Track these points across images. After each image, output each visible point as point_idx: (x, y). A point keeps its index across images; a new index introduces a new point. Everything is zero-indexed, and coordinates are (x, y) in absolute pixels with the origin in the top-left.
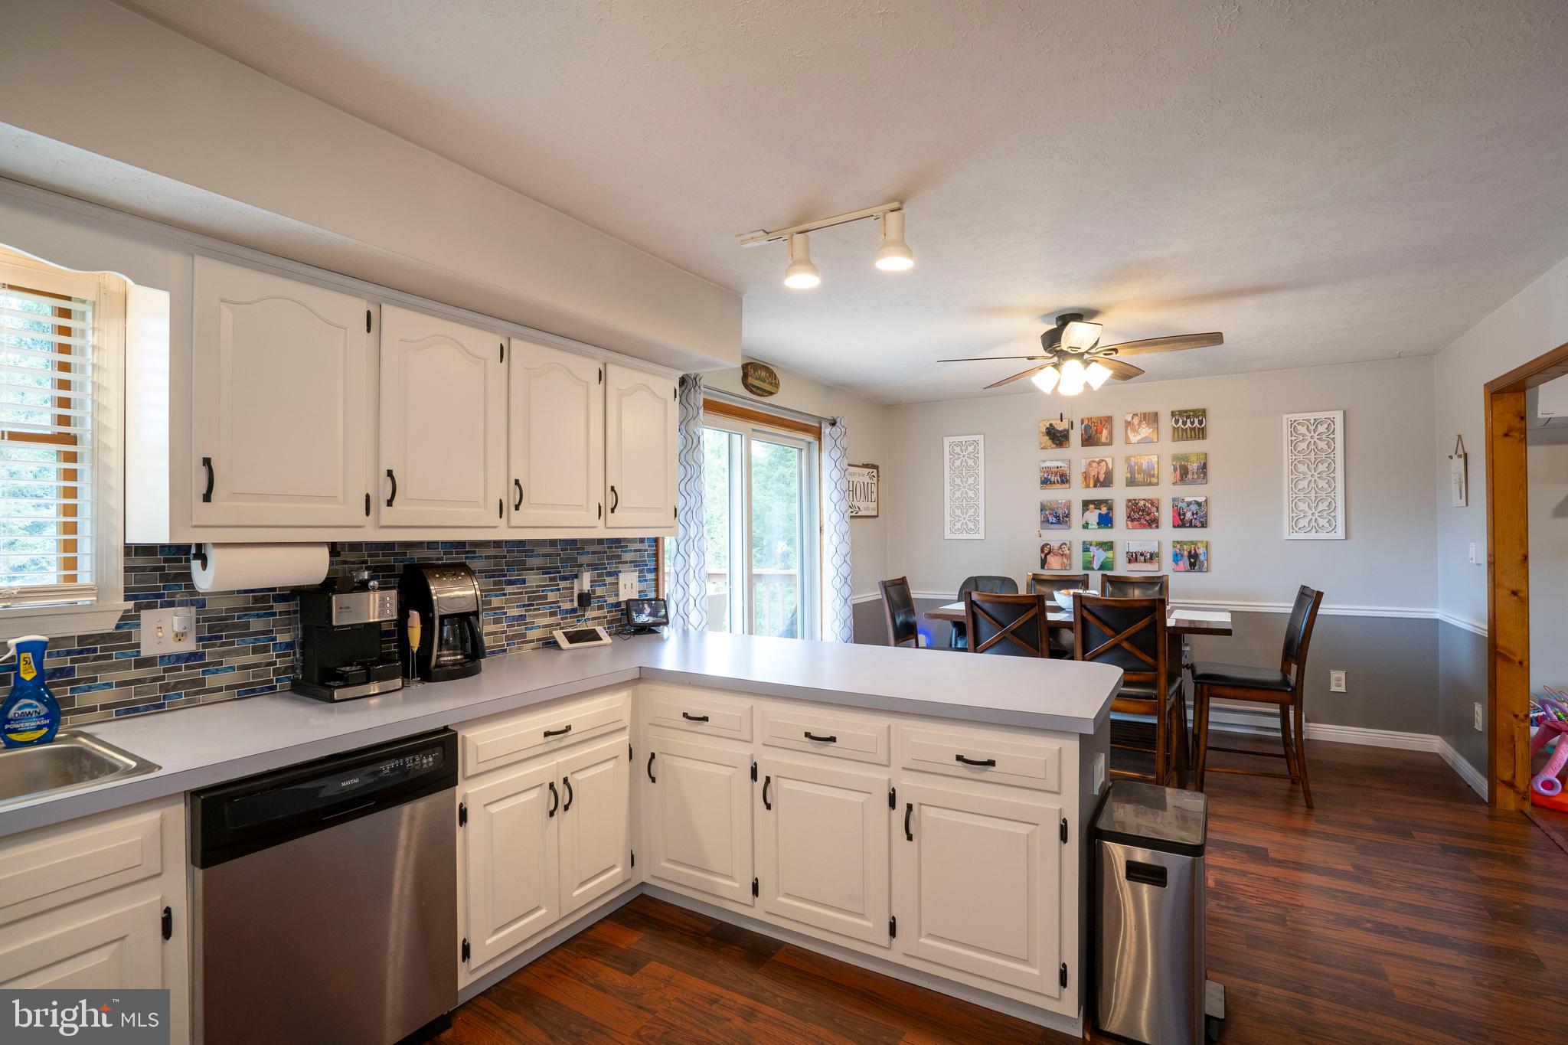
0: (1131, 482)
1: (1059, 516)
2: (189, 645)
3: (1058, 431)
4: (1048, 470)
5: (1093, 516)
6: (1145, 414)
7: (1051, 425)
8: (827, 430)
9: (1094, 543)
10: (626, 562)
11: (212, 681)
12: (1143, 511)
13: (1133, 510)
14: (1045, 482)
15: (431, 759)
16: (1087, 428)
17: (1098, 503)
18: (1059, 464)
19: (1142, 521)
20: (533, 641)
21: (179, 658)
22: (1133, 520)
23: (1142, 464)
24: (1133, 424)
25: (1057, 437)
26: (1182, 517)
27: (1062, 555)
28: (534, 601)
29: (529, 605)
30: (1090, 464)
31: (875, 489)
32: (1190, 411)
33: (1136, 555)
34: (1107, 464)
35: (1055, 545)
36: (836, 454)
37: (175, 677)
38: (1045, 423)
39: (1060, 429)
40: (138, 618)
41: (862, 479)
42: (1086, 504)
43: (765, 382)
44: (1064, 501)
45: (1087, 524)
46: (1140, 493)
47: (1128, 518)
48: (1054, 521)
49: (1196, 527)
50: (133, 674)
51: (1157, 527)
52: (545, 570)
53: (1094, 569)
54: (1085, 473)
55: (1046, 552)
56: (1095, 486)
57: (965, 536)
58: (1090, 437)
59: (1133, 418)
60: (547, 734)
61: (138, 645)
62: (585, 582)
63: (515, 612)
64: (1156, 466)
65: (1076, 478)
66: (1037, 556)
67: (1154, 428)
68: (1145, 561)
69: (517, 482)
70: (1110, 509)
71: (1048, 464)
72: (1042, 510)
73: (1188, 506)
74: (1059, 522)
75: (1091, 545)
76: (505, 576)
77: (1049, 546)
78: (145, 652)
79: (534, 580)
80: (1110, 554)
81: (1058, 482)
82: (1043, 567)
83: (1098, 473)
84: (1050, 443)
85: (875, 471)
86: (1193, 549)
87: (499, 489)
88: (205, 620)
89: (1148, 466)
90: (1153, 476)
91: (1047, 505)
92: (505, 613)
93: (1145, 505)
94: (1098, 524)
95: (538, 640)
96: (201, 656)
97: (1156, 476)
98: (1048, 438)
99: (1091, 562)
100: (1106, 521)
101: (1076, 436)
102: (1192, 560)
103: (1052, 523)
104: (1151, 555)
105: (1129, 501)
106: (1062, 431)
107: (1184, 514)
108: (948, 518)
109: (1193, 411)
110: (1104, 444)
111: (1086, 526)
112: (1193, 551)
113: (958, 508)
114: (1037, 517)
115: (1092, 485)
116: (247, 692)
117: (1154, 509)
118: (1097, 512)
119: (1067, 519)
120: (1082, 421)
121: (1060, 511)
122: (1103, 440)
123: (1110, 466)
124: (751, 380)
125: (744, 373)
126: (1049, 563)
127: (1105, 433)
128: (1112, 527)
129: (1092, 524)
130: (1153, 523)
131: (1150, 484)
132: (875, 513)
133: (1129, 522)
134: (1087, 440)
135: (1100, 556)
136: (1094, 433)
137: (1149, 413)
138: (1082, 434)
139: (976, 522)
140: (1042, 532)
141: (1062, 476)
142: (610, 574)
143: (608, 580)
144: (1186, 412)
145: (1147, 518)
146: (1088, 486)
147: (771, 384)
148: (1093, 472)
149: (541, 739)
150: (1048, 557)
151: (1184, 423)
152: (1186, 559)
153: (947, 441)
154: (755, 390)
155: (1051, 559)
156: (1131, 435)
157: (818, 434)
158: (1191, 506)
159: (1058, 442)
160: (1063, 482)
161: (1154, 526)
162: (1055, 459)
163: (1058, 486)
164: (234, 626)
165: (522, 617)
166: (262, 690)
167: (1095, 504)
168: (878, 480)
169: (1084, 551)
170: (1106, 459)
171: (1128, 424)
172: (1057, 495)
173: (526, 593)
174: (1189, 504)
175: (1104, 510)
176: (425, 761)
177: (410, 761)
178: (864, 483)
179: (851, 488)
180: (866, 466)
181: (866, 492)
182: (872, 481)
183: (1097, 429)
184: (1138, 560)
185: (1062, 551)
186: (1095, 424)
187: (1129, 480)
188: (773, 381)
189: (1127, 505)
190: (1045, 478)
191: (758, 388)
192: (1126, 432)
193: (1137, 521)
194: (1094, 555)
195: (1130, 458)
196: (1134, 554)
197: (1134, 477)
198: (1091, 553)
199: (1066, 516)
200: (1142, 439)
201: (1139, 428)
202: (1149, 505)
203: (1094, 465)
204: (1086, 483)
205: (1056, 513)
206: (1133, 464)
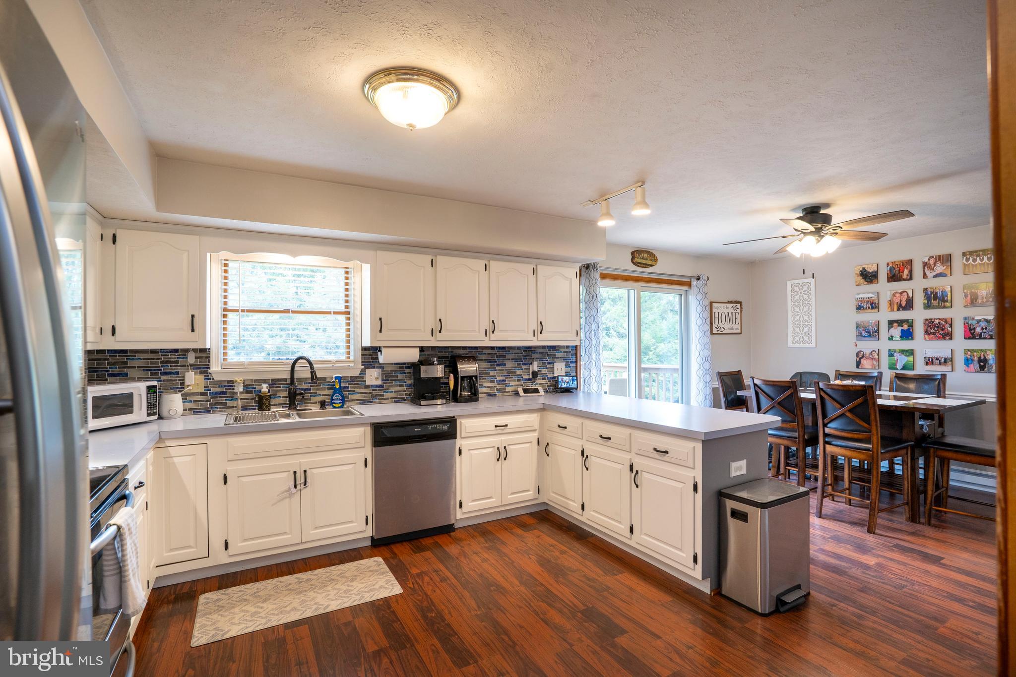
0: (928, 306)
1: (870, 332)
2: (379, 382)
3: (868, 272)
4: (862, 300)
5: (896, 331)
6: (939, 256)
7: (864, 268)
8: (694, 283)
9: (898, 351)
10: (559, 358)
11: (387, 395)
12: (938, 327)
13: (929, 326)
14: (859, 308)
15: (446, 427)
16: (892, 269)
17: (900, 322)
18: (870, 295)
19: (938, 334)
20: (509, 392)
21: (377, 386)
22: (929, 334)
23: (937, 293)
24: (929, 264)
25: (869, 277)
26: (971, 331)
27: (872, 359)
28: (510, 373)
29: (507, 376)
30: (894, 295)
31: (738, 316)
32: (980, 251)
33: (932, 360)
34: (908, 294)
35: (867, 352)
36: (700, 297)
37: (375, 393)
38: (859, 267)
39: (871, 271)
40: (365, 371)
41: (726, 311)
42: (891, 323)
43: (647, 259)
44: (873, 321)
45: (892, 337)
46: (936, 314)
47: (925, 332)
48: (866, 335)
49: (983, 338)
50: (364, 390)
51: (951, 339)
52: (515, 360)
53: (897, 369)
54: (890, 301)
55: (860, 356)
56: (898, 310)
57: (802, 345)
58: (894, 276)
59: (929, 260)
60: (496, 426)
61: (365, 381)
62: (535, 366)
63: (501, 378)
64: (949, 294)
65: (884, 304)
66: (853, 360)
67: (947, 266)
68: (940, 364)
69: (493, 321)
70: (911, 325)
71: (861, 296)
72: (857, 328)
74: (870, 336)
75: (895, 352)
76: (496, 362)
77: (862, 353)
78: (367, 383)
79: (510, 364)
80: (911, 359)
81: (869, 308)
82: (858, 367)
83: (901, 301)
84: (862, 281)
85: (739, 306)
86: (982, 355)
87: (486, 325)
88: (384, 374)
89: (942, 294)
90: (947, 301)
91: (861, 324)
92: (496, 378)
94: (901, 337)
95: (512, 392)
96: (383, 386)
97: (949, 301)
98: (861, 277)
99: (895, 364)
100: (907, 335)
101: (883, 275)
102: (980, 364)
103: (865, 337)
104: (945, 360)
105: (926, 320)
106: (872, 273)
107: (974, 329)
108: (790, 335)
109: (983, 251)
110: (905, 280)
111: (891, 338)
112: (982, 357)
113: (797, 327)
114: (853, 332)
115: (895, 309)
116: (397, 401)
117: (947, 326)
118: (900, 328)
119: (877, 334)
120: (888, 264)
121: (871, 329)
122: (905, 277)
123: (910, 295)
124: (636, 260)
125: (632, 256)
126: (862, 364)
127: (906, 272)
128: (912, 339)
129: (896, 337)
130: (948, 336)
131: (944, 307)
132: (739, 331)
133: (926, 336)
134: (891, 278)
135: (902, 360)
136: (897, 272)
137: (943, 255)
138: (888, 274)
139: (810, 337)
140: (858, 343)
141: (872, 304)
142: (549, 363)
143: (548, 366)
144: (976, 252)
145: (942, 332)
146: (892, 310)
147: (652, 260)
148: (897, 300)
149: (494, 428)
150: (862, 360)
151: (975, 260)
152: (976, 363)
153: (789, 283)
154: (639, 265)
155: (863, 361)
156: (928, 272)
157: (689, 285)
158: (979, 323)
159: (869, 280)
160: (873, 308)
161: (947, 338)
162: (867, 291)
163: (869, 311)
164: (394, 377)
165: (504, 381)
166: (402, 400)
167: (898, 323)
168: (741, 311)
169: (889, 356)
170: (906, 290)
171: (925, 264)
172: (869, 317)
173: (506, 370)
175: (906, 327)
176: (444, 427)
177: (439, 426)
178: (728, 313)
179: (717, 316)
180: (731, 302)
181: (730, 319)
182: (736, 311)
183: (900, 269)
184: (934, 363)
185: (873, 356)
186: (899, 266)
187: (927, 305)
188: (653, 258)
189: (924, 324)
190: (859, 306)
191: (642, 263)
192: (924, 270)
193: (934, 334)
194: (897, 360)
195: (927, 289)
196: (930, 359)
197: (931, 302)
198: (895, 358)
199: (876, 332)
200: (937, 274)
201: (934, 266)
202: (944, 323)
203: (898, 295)
204: (891, 308)
205: (868, 330)
206: (929, 293)
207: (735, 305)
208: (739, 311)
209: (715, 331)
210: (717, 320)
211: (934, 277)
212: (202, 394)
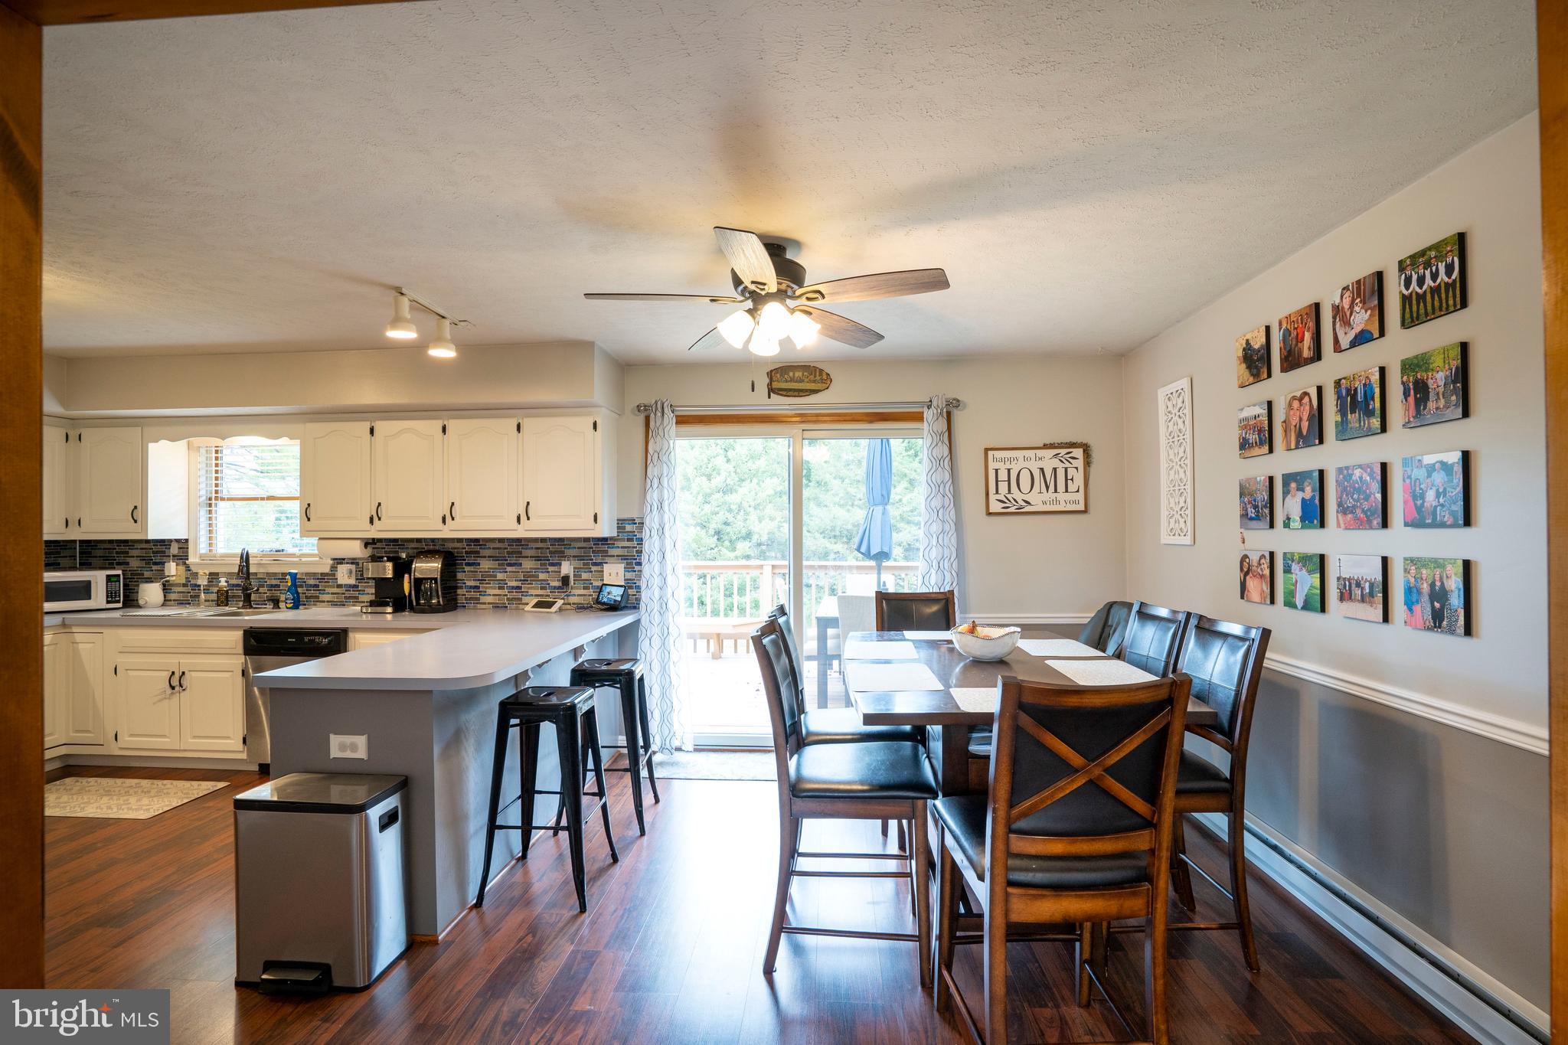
0: (1344, 431)
1: (1256, 506)
2: (352, 581)
3: (1255, 351)
4: (1246, 424)
5: (1296, 505)
6: (1358, 282)
7: (1247, 342)
9: (1296, 557)
10: (612, 556)
11: (362, 598)
12: (1360, 491)
13: (1345, 489)
14: (1244, 445)
16: (1287, 334)
17: (1298, 479)
18: (1255, 410)
19: (1361, 513)
21: (350, 586)
22: (1345, 512)
23: (1356, 389)
24: (1343, 308)
25: (1256, 363)
26: (1419, 502)
27: (1261, 577)
29: (524, 580)
30: (1290, 405)
31: (1077, 475)
32: (1430, 249)
33: (1351, 586)
34: (1310, 401)
35: (1255, 559)
37: (348, 594)
38: (1241, 340)
39: (1259, 347)
40: (337, 567)
41: (1035, 465)
43: (806, 381)
44: (1263, 478)
45: (1289, 519)
46: (1356, 455)
47: (1341, 507)
48: (1253, 515)
49: (1443, 525)
50: (335, 590)
52: (537, 558)
53: (1297, 608)
54: (1285, 422)
55: (1242, 570)
56: (1297, 445)
57: (1177, 540)
58: (1290, 354)
59: (1342, 297)
61: (337, 579)
62: (567, 568)
63: (515, 584)
64: (1377, 391)
67: (1372, 309)
68: (1363, 600)
69: (453, 504)
70: (1319, 488)
71: (1245, 414)
72: (1240, 496)
73: (1429, 476)
74: (1262, 517)
75: (1293, 561)
77: (1247, 560)
78: (339, 582)
80: (1314, 580)
81: (1254, 443)
82: (1242, 597)
83: (1301, 419)
84: (1246, 375)
85: (1078, 452)
86: (1437, 577)
89: (1367, 392)
90: (1373, 413)
91: (1247, 487)
92: (507, 584)
93: (1361, 478)
94: (1302, 519)
96: (357, 586)
97: (1378, 412)
98: (1244, 367)
99: (1291, 594)
100: (1313, 514)
102: (1437, 605)
103: (1251, 519)
104: (1374, 587)
105: (1341, 472)
106: (1261, 351)
107: (1422, 496)
108: (1162, 513)
109: (1436, 247)
110: (1307, 362)
111: (1289, 522)
112: (1438, 584)
113: (1171, 495)
114: (1238, 508)
115: (1293, 443)
117: (1379, 487)
118: (1300, 495)
119: (1269, 511)
120: (1281, 325)
121: (1261, 497)
122: (1306, 353)
123: (1314, 403)
124: (781, 386)
125: (770, 379)
126: (1248, 591)
127: (1309, 339)
128: (1323, 524)
129: (1293, 521)
130: (1379, 516)
131: (1373, 431)
132: (1081, 507)
133: (1339, 515)
134: (1288, 359)
135: (1306, 583)
136: (1294, 344)
137: (1368, 278)
138: (1281, 348)
139: (1183, 518)
140: (1247, 534)
141: (1258, 431)
142: (595, 564)
144: (1423, 253)
145: (1368, 506)
146: (1287, 447)
147: (814, 382)
148: (1294, 419)
150: (1248, 578)
151: (1421, 281)
152: (1425, 599)
153: (1161, 394)
155: (1248, 583)
156: (1341, 335)
158: (1435, 475)
159: (1255, 371)
160: (1259, 443)
161: (1377, 523)
162: (1253, 401)
163: (1255, 450)
165: (519, 588)
167: (1296, 481)
168: (1087, 463)
170: (1310, 391)
171: (1336, 312)
172: (1258, 468)
173: (523, 572)
174: (1431, 469)
175: (1307, 492)
177: (317, 639)
178: (1042, 470)
179: (1003, 475)
180: (1051, 446)
181: (1049, 481)
182: (1068, 465)
183: (1297, 334)
184: (1353, 598)
185: (1261, 569)
186: (1296, 326)
187: (1340, 428)
188: (818, 378)
189: (1337, 481)
190: (1243, 438)
191: (790, 390)
192: (1334, 329)
193: (1352, 512)
194: (1296, 581)
195: (1340, 380)
196: (1347, 583)
197: (1347, 419)
198: (1294, 576)
199: (1265, 507)
200: (1356, 337)
201: (1351, 315)
202: (1368, 478)
203: (1296, 404)
204: (1287, 441)
205: (1255, 501)
206: (1344, 392)
207: (1063, 451)
208: (1080, 463)
209: (995, 507)
210: (1003, 487)
211: (1354, 344)
212: (184, 585)
